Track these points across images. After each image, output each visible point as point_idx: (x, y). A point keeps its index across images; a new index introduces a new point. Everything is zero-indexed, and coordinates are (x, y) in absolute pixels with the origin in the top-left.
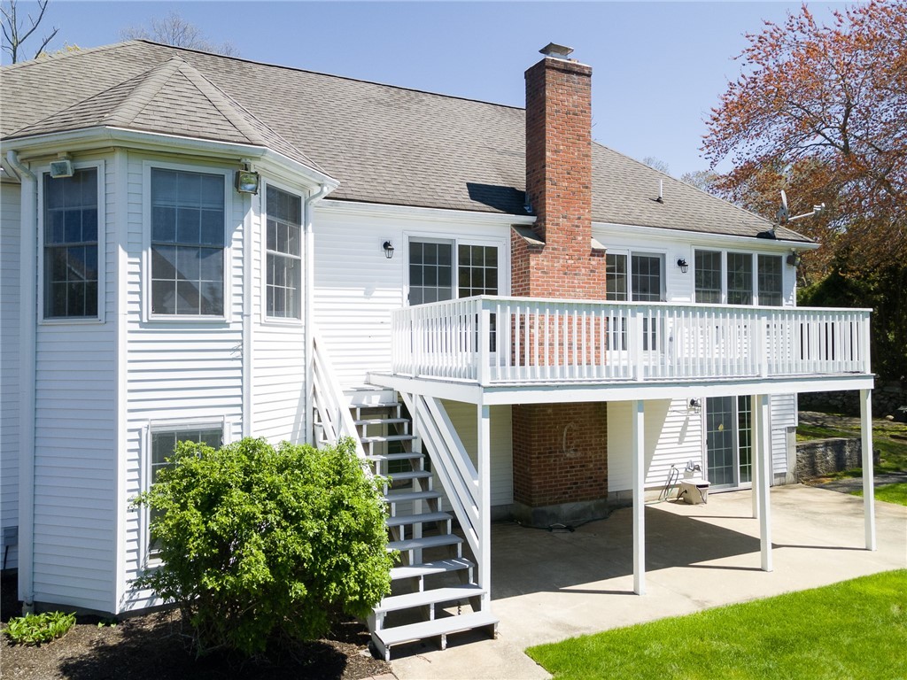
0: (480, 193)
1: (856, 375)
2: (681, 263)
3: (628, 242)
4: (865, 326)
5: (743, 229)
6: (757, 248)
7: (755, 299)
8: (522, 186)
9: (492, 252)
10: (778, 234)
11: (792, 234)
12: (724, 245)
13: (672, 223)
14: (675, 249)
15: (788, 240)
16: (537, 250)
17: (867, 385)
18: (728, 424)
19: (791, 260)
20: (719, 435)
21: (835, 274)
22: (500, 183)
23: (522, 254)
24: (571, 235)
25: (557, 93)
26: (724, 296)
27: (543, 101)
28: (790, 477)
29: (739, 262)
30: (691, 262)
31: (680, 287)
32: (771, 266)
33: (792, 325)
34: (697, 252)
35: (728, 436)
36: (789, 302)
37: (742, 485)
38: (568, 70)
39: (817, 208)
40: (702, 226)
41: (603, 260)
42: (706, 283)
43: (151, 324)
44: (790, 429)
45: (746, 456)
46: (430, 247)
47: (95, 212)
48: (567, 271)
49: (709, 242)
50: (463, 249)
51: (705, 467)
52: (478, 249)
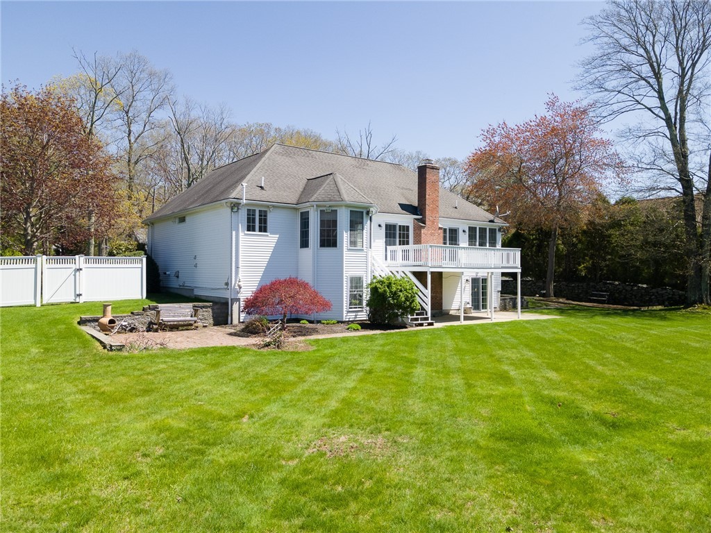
0: (403, 207)
1: (516, 268)
2: (464, 231)
3: (448, 224)
4: (518, 254)
5: (484, 219)
6: (488, 226)
7: (488, 244)
8: (416, 205)
9: (408, 227)
10: (495, 221)
11: (500, 221)
12: (478, 225)
13: (462, 217)
14: (462, 226)
15: (499, 223)
16: (424, 227)
17: (519, 271)
18: (478, 289)
19: (499, 230)
20: (475, 292)
21: (517, 231)
22: (407, 203)
23: (418, 230)
24: (433, 222)
25: (430, 176)
26: (477, 243)
27: (425, 178)
28: (498, 309)
29: (483, 230)
30: (467, 231)
31: (463, 240)
32: (493, 231)
33: (499, 253)
34: (469, 227)
35: (478, 292)
36: (499, 246)
37: (482, 311)
38: (433, 168)
39: (508, 213)
40: (471, 218)
41: (442, 231)
42: (472, 238)
43: (350, 249)
44: (498, 291)
45: (484, 300)
46: (390, 226)
47: (336, 221)
48: (432, 234)
49: (473, 224)
50: (400, 226)
51: (471, 303)
52: (404, 226)
